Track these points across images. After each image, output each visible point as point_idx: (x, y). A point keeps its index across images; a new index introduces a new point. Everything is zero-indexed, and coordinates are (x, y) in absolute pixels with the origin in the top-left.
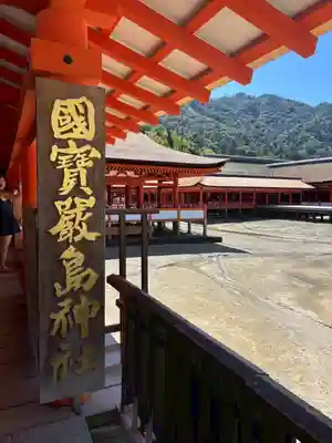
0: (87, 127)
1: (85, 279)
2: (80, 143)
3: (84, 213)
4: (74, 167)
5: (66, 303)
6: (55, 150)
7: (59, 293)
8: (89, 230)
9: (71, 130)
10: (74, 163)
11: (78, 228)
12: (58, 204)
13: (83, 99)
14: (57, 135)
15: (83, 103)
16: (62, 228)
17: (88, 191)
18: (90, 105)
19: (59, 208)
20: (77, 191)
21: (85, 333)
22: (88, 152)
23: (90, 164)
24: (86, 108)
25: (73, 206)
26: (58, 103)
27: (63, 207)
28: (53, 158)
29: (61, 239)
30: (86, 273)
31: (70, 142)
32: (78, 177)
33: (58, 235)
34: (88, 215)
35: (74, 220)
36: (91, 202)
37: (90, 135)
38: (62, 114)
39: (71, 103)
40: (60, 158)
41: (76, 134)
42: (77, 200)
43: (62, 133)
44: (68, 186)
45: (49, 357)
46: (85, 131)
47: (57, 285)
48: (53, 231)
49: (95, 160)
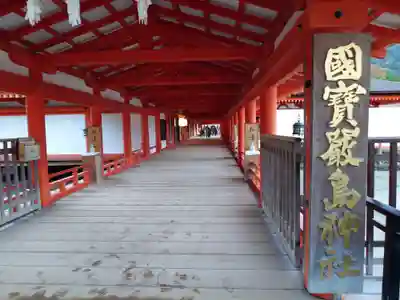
0: (355, 69)
1: (350, 197)
2: (348, 82)
3: (350, 142)
4: (343, 103)
6: (328, 90)
7: (328, 206)
8: (354, 156)
9: (341, 73)
10: (343, 100)
11: (344, 154)
12: (329, 134)
13: (353, 45)
14: (329, 78)
15: (352, 49)
16: (331, 154)
17: (354, 123)
19: (330, 139)
20: (345, 123)
22: (355, 90)
23: (356, 100)
24: (354, 52)
25: (341, 135)
26: (331, 51)
27: (333, 137)
28: (326, 97)
29: (330, 163)
30: (350, 193)
31: (340, 83)
32: (346, 112)
33: (328, 159)
34: (354, 143)
35: (341, 148)
36: (356, 132)
38: (334, 60)
39: (341, 50)
40: (331, 96)
41: (345, 76)
42: (345, 131)
43: (336, 75)
44: (335, 122)
46: (353, 72)
47: (326, 200)
48: (324, 157)
49: (360, 95)
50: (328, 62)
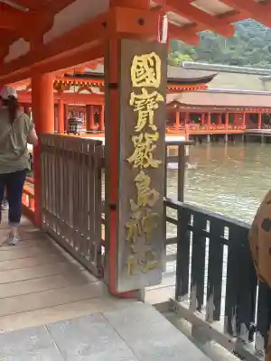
0: (155, 77)
1: (151, 197)
2: (150, 90)
3: (151, 145)
4: (146, 109)
6: (133, 95)
7: (134, 207)
8: (154, 158)
9: (144, 80)
10: (145, 105)
11: (147, 157)
12: (134, 138)
13: (153, 54)
14: (135, 84)
15: (153, 58)
16: (136, 157)
17: (155, 128)
19: (135, 143)
20: (147, 129)
22: (155, 97)
23: (156, 106)
24: (155, 62)
25: (144, 140)
26: (136, 58)
27: (137, 141)
28: (131, 103)
29: (135, 166)
30: (152, 192)
31: (143, 90)
32: (148, 117)
33: (133, 163)
34: (154, 146)
35: (144, 151)
36: (155, 137)
37: (157, 84)
38: (138, 67)
39: (145, 58)
40: (136, 102)
41: (147, 83)
42: (147, 135)
43: (138, 83)
44: (139, 127)
46: (153, 80)
47: (132, 201)
48: (130, 160)
49: (160, 103)
50: (133, 68)
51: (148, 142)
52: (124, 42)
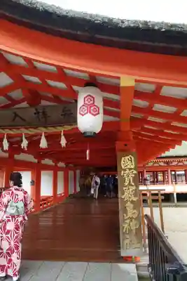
0: (132, 164)
1: (134, 214)
2: (130, 169)
4: (129, 177)
5: (128, 221)
6: (122, 172)
7: (126, 218)
8: (134, 197)
9: (127, 166)
10: (128, 175)
11: (130, 196)
12: (124, 188)
13: (130, 156)
14: (123, 167)
16: (126, 196)
17: (133, 184)
18: (133, 158)
19: (125, 190)
20: (130, 184)
21: (134, 231)
22: (133, 172)
23: (133, 175)
24: (131, 158)
25: (129, 189)
26: (123, 158)
28: (122, 175)
29: (125, 200)
30: (134, 211)
31: (127, 169)
32: (130, 180)
34: (134, 192)
35: (129, 194)
36: (134, 188)
37: (132, 167)
38: (124, 161)
39: (127, 158)
40: (124, 174)
41: (129, 167)
42: (130, 187)
44: (126, 184)
45: (123, 240)
47: (125, 215)
48: (123, 197)
49: (135, 174)
50: (122, 162)
51: (131, 190)
52: (118, 154)
